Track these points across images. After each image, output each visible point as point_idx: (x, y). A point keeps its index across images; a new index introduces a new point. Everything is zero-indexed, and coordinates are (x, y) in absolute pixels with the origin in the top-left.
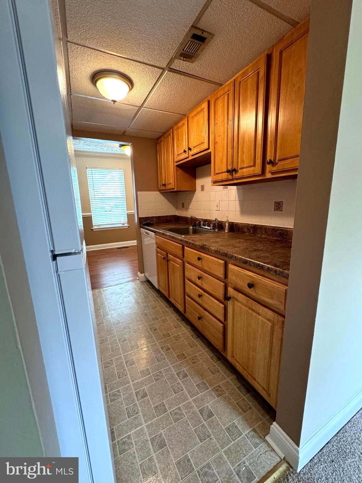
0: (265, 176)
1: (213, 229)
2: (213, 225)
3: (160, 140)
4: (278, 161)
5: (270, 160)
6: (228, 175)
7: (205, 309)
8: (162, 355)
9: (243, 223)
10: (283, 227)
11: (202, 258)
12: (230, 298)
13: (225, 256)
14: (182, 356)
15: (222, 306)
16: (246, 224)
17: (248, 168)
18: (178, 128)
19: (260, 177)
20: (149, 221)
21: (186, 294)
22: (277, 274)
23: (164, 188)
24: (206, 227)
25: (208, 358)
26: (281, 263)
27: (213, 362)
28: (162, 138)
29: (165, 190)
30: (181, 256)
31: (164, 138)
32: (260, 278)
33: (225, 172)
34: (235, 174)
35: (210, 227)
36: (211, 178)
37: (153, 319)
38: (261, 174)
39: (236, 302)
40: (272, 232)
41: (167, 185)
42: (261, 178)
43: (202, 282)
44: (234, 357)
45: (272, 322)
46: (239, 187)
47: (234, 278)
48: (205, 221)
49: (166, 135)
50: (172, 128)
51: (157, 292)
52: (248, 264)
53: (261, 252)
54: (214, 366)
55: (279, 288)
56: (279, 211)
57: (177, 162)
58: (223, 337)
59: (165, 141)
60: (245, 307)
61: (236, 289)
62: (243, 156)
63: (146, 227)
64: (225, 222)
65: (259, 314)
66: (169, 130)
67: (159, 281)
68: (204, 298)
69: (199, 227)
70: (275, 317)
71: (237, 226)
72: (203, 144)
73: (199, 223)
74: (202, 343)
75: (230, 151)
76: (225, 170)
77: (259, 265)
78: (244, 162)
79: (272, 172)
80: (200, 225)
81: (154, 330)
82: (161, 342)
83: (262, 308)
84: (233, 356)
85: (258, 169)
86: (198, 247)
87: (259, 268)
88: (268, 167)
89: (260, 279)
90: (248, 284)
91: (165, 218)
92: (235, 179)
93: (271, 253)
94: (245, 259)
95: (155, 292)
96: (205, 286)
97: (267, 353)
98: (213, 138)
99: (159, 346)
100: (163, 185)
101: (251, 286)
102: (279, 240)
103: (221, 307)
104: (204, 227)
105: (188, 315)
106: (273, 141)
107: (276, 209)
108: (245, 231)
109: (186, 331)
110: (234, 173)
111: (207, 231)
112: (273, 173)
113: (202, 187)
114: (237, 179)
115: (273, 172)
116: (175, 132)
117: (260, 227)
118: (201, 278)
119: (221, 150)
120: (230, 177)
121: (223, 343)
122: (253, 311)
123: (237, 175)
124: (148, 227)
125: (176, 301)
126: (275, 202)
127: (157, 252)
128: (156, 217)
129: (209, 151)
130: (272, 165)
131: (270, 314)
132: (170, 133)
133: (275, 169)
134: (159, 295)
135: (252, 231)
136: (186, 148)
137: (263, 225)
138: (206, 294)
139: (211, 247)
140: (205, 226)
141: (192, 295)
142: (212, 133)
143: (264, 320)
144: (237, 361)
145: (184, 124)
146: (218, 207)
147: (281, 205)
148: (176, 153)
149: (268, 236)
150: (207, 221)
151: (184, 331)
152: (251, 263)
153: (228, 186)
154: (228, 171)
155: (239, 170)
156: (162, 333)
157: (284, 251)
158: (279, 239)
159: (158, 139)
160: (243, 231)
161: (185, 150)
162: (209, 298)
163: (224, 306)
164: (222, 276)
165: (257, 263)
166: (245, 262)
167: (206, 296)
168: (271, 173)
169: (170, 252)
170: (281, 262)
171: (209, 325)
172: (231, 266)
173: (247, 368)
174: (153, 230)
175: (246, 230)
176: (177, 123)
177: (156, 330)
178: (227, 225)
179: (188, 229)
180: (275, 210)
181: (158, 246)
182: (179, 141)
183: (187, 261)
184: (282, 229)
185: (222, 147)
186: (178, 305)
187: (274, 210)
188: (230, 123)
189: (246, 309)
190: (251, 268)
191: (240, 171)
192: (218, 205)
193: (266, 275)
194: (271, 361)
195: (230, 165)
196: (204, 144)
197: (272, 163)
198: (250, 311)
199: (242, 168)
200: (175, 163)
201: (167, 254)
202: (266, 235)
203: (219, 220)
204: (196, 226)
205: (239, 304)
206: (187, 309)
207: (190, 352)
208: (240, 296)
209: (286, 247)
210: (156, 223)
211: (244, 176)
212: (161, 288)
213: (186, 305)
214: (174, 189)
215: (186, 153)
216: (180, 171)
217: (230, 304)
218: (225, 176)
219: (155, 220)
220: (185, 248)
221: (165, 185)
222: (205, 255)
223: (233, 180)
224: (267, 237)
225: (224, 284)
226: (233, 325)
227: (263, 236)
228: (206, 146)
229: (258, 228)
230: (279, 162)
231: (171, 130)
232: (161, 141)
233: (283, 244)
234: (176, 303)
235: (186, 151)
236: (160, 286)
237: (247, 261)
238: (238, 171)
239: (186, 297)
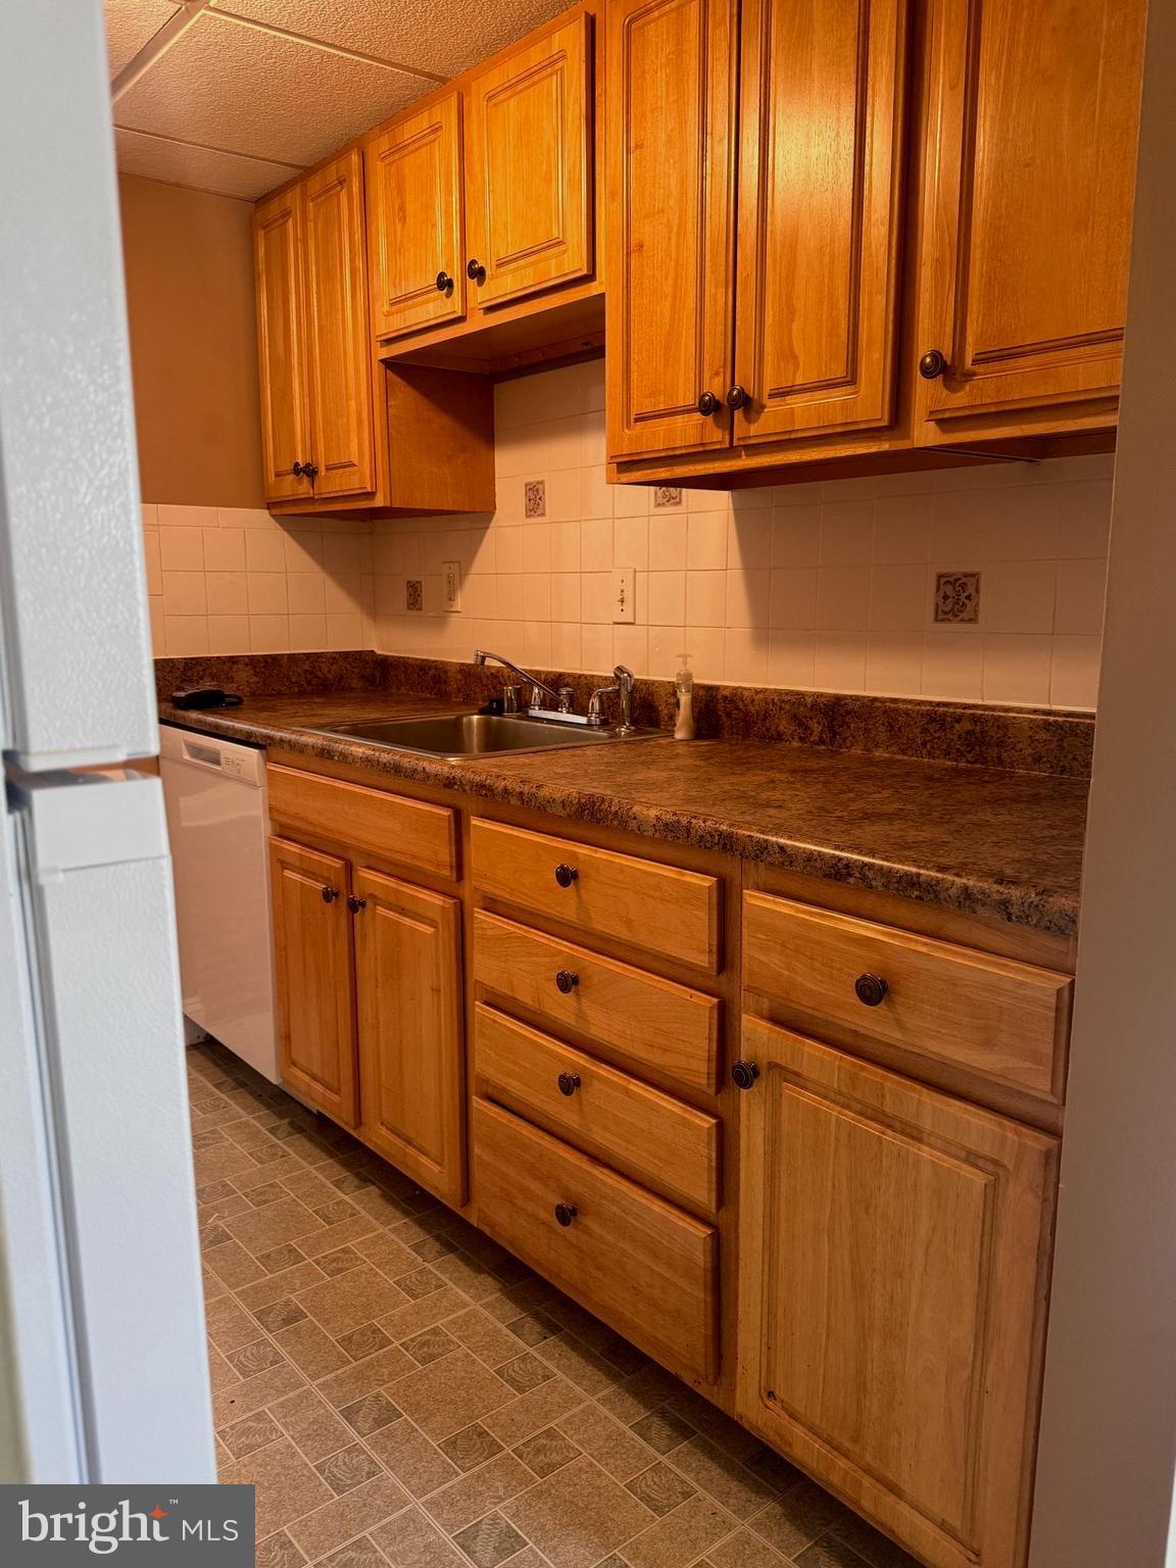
0: (908, 438)
1: (604, 723)
2: (601, 702)
3: (274, 208)
4: (975, 362)
5: (936, 356)
6: (703, 426)
7: (598, 1158)
8: (355, 1450)
9: (766, 690)
10: (980, 702)
11: (581, 868)
12: (756, 1073)
13: (724, 846)
14: (472, 1444)
15: (707, 1126)
16: (789, 693)
17: (817, 394)
18: (397, 149)
19: (879, 439)
20: (208, 685)
21: (472, 1087)
22: (1010, 919)
23: (304, 488)
24: (564, 716)
25: (622, 1434)
26: (1018, 865)
27: (651, 1450)
28: (293, 199)
29: (310, 500)
30: (446, 872)
31: (304, 194)
32: (920, 944)
33: (688, 411)
34: (745, 423)
35: (583, 712)
36: (604, 440)
37: (268, 1256)
38: (885, 423)
39: (789, 1090)
40: (925, 731)
41: (322, 472)
42: (886, 446)
43: (579, 1001)
44: (777, 1393)
45: (990, 1167)
46: (745, 493)
47: (775, 962)
48: (555, 682)
49: (315, 184)
50: (358, 144)
51: (269, 1107)
52: (852, 880)
53: (898, 824)
54: (658, 1468)
55: (1021, 984)
56: (962, 620)
57: (390, 341)
58: (709, 1299)
59: (311, 215)
60: (838, 1108)
61: (784, 1020)
62: (790, 330)
63: (194, 715)
64: (673, 689)
65: (914, 1134)
66: (339, 153)
67: (285, 1038)
68: (593, 1093)
69: (519, 718)
70: (1004, 1138)
71: (737, 708)
72: (556, 250)
73: (518, 692)
74: (575, 1359)
75: (716, 296)
76: (689, 398)
77: (912, 881)
78: (795, 358)
79: (947, 415)
80: (523, 706)
81: (287, 1321)
82: (339, 1381)
83: (930, 1099)
84: (771, 1394)
85: (869, 400)
86: (558, 810)
87: (916, 893)
88: (925, 392)
89: (923, 949)
90: (858, 982)
91: (306, 667)
92: (746, 447)
93: (953, 827)
94: (833, 856)
95: (256, 1104)
96: (602, 1027)
97: (964, 1332)
98: (619, 221)
99: (331, 1408)
100: (297, 470)
101: (873, 991)
102: (968, 772)
103: (699, 1128)
104: (552, 715)
105: (490, 1213)
106: (950, 258)
107: (945, 613)
108: (781, 728)
109: (474, 1305)
110: (738, 414)
111: (570, 739)
112: (945, 424)
113: (530, 494)
114: (754, 449)
115: (950, 419)
116: (378, 170)
117: (863, 706)
118: (576, 981)
119: (668, 289)
120: (717, 437)
121: (710, 1333)
122: (886, 1121)
123: (754, 429)
124: (213, 713)
125: (409, 1142)
126: (940, 577)
127: (279, 863)
128: (252, 661)
129: (594, 289)
130: (944, 380)
131: (978, 1126)
132: (349, 171)
133: (959, 400)
134: (286, 1121)
135: (816, 728)
136: (449, 264)
137: (875, 699)
138: (603, 1071)
139: (636, 809)
140: (556, 710)
141: (515, 1087)
142: (613, 195)
143: (949, 1162)
144: (792, 1416)
145: (435, 129)
146: (628, 606)
147: (971, 590)
148: (384, 290)
149: (903, 752)
150: (566, 685)
151: (465, 1305)
152: (870, 874)
153: (684, 490)
154: (709, 407)
155: (766, 401)
156: (333, 1331)
157: (1009, 817)
158: (963, 765)
159: (262, 201)
160: (768, 730)
161: (442, 275)
162: (627, 1092)
163: (714, 1121)
164: (704, 960)
165: (902, 873)
166: (839, 872)
167: (606, 1081)
168: (941, 422)
169: (370, 855)
170: (1018, 861)
171: (626, 1246)
172: (756, 901)
173: (855, 1440)
174: (250, 734)
175: (785, 726)
176: (391, 118)
177: (293, 1317)
178: (685, 699)
179: (456, 725)
180: (940, 617)
181: (282, 825)
182: (403, 220)
183: (486, 898)
184: (980, 712)
185: (672, 273)
186: (423, 1159)
187: (937, 619)
188: (720, 149)
189: (848, 1116)
190: (868, 902)
191: (772, 407)
192: (628, 595)
193: (954, 927)
194: (983, 1375)
195: (717, 374)
196: (562, 248)
197: (942, 369)
198: (873, 1129)
199: (781, 393)
200: (376, 346)
201: (349, 868)
202: (895, 749)
203: (636, 677)
204: (499, 712)
205: (807, 1098)
206: (478, 1176)
207: (516, 1417)
208: (812, 1055)
209: (1013, 800)
210: (253, 694)
211: (793, 436)
212: (300, 1074)
213: (477, 1150)
214: (371, 495)
215: (449, 295)
216: (405, 396)
217: (751, 1109)
218: (687, 430)
219: (244, 675)
220: (475, 822)
221: (310, 472)
222: (602, 854)
223: (731, 451)
224: (899, 757)
225: (715, 1000)
226: (771, 1218)
227: (879, 754)
228: (576, 264)
229: (848, 713)
230: (980, 369)
231: (355, 158)
232: (286, 214)
233: (990, 787)
234: (411, 1150)
235: (450, 284)
236: (294, 1064)
237: (848, 865)
238: (763, 407)
239: (476, 1102)
